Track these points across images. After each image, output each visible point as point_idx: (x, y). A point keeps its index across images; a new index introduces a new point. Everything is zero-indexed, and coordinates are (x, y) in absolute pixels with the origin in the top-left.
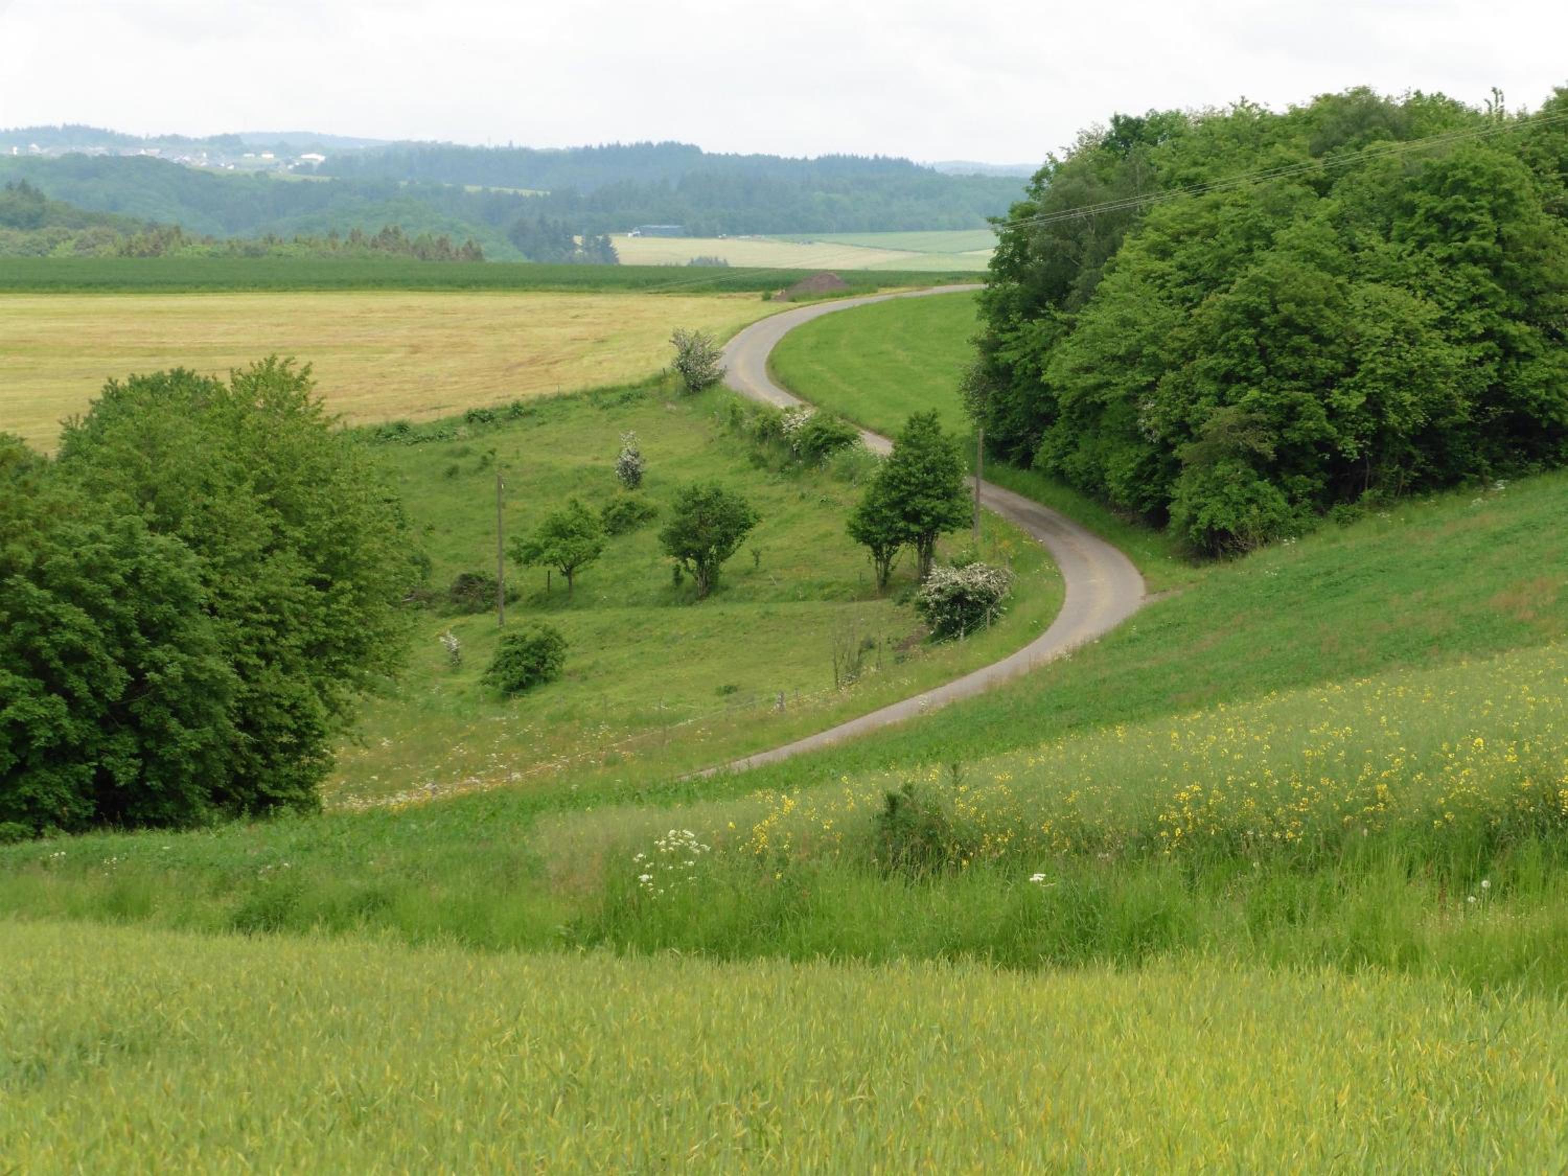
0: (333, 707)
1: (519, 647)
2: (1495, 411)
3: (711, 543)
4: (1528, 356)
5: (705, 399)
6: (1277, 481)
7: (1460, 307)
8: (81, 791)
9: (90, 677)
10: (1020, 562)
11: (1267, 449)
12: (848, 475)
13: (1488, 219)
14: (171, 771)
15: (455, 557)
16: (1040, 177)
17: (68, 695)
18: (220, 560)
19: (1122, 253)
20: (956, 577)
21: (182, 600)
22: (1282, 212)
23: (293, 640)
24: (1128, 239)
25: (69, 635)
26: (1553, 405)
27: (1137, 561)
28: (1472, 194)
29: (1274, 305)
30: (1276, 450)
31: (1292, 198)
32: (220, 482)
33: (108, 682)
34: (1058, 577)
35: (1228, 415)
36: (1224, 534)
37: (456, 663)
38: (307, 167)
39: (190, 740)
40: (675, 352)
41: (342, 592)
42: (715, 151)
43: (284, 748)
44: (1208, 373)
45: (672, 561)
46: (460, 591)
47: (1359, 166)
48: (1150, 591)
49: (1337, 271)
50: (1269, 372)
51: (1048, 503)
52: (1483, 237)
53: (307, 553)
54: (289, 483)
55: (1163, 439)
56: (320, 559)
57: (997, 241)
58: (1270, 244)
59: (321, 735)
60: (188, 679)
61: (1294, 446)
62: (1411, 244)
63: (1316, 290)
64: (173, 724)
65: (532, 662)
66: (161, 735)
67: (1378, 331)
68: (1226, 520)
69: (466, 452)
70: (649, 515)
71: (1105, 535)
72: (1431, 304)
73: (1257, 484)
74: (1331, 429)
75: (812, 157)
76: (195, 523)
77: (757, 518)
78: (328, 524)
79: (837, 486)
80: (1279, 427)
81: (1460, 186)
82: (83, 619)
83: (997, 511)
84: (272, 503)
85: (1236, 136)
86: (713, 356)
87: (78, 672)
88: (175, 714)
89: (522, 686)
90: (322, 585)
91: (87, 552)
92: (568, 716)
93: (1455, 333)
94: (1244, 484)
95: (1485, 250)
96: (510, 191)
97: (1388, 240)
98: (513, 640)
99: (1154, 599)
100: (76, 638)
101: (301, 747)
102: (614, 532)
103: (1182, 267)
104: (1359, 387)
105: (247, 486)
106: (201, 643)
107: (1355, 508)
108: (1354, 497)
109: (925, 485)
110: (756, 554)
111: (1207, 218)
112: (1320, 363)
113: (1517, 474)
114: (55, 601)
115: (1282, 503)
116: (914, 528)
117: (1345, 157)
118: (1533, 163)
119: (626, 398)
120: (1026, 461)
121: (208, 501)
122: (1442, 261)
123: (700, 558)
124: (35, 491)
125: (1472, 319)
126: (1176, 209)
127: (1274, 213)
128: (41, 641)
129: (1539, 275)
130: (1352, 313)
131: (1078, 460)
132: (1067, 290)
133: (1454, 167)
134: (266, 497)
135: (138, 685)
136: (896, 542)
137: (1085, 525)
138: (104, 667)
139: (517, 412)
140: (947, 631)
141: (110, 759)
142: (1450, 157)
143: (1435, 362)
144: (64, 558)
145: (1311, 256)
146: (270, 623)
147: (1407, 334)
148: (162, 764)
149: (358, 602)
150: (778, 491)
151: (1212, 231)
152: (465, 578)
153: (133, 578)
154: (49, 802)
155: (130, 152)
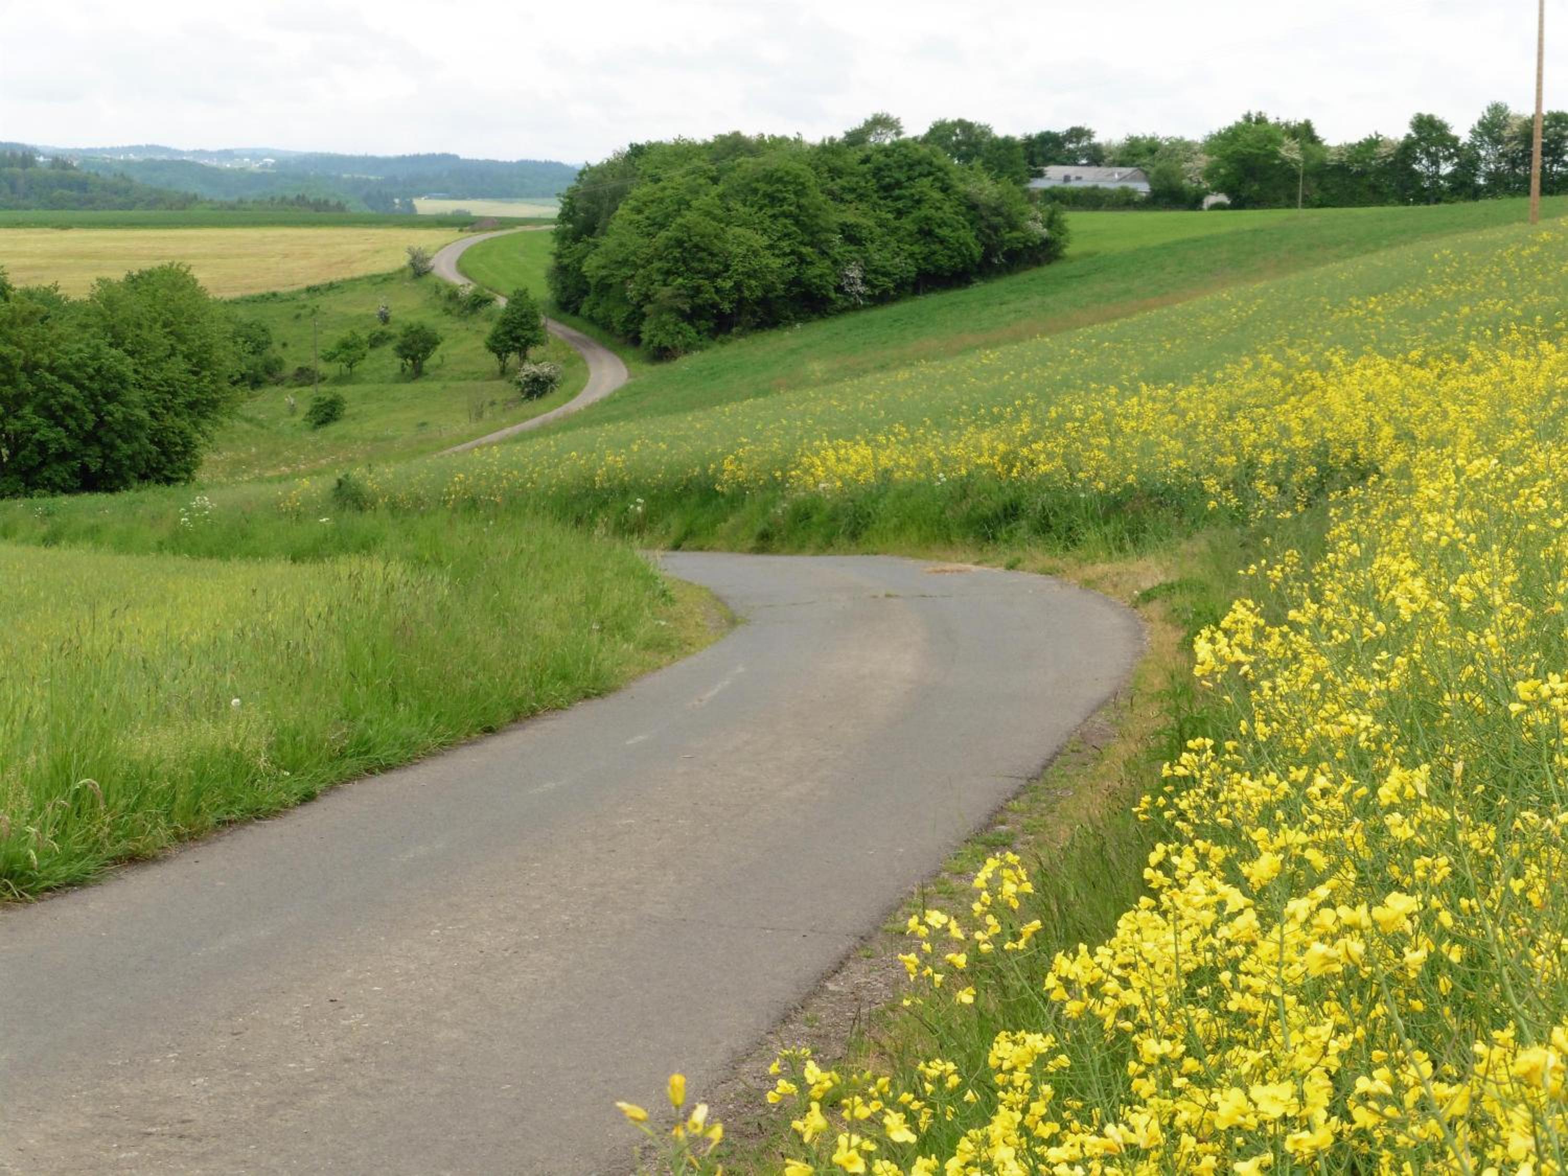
0: (203, 434)
1: (322, 403)
2: (795, 290)
3: (419, 352)
4: (812, 263)
5: (424, 280)
6: (691, 323)
7: (779, 239)
8: (74, 474)
9: (76, 419)
10: (569, 362)
11: (687, 308)
12: (489, 318)
13: (792, 196)
14: (118, 465)
15: (296, 359)
16: (582, 173)
17: (66, 428)
18: (144, 361)
19: (619, 212)
20: (534, 369)
21: (123, 381)
22: (695, 192)
23: (180, 400)
24: (621, 205)
25: (66, 398)
26: (823, 287)
27: (626, 362)
28: (786, 184)
29: (689, 237)
30: (691, 309)
31: (700, 185)
32: (146, 323)
33: (86, 421)
34: (586, 370)
35: (667, 291)
36: (666, 349)
37: (293, 410)
38: (265, 166)
39: (126, 449)
40: (409, 257)
41: (205, 377)
42: (467, 157)
43: (177, 453)
44: (658, 270)
45: (400, 361)
46: (297, 375)
47: (733, 169)
48: (630, 376)
49: (720, 221)
50: (687, 270)
51: (586, 333)
52: (790, 205)
53: (188, 357)
54: (180, 323)
55: (638, 303)
56: (194, 361)
57: (561, 205)
58: (689, 207)
59: (196, 447)
60: (125, 419)
61: (699, 306)
62: (755, 209)
63: (709, 230)
64: (118, 442)
65: (328, 410)
66: (112, 447)
67: (739, 251)
68: (667, 342)
69: (304, 306)
70: (390, 338)
71: (613, 349)
72: (765, 237)
73: (682, 325)
74: (717, 298)
75: (514, 160)
76: (132, 343)
77: (442, 339)
78: (198, 343)
79: (485, 324)
80: (692, 297)
81: (780, 180)
82: (72, 390)
83: (560, 336)
84: (171, 333)
85: (676, 155)
86: (428, 259)
87: (71, 417)
88: (120, 436)
89: (323, 422)
90: (195, 373)
91: (76, 358)
92: (343, 437)
93: (777, 252)
94: (676, 325)
95: (791, 212)
96: (364, 177)
97: (745, 205)
98: (319, 400)
99: (631, 380)
100: (70, 400)
101: (185, 453)
102: (372, 346)
103: (648, 218)
104: (730, 278)
105: (159, 325)
106: (132, 402)
107: (729, 337)
108: (728, 331)
109: (522, 323)
110: (442, 357)
111: (659, 194)
112: (711, 266)
113: (806, 320)
114: (59, 382)
115: (694, 334)
116: (517, 345)
117: (726, 163)
118: (816, 168)
119: (385, 280)
120: (576, 312)
121: (138, 332)
122: (770, 217)
123: (413, 359)
124: (52, 328)
125: (785, 245)
126: (645, 190)
127: (691, 192)
128: (52, 401)
129: (817, 224)
130: (727, 242)
131: (599, 312)
132: (595, 229)
133: (777, 170)
134: (168, 330)
135: (101, 423)
136: (508, 351)
137: (603, 344)
138: (84, 414)
139: (331, 286)
140: (529, 395)
141: (86, 459)
142: (775, 166)
143: (767, 266)
144: (64, 361)
145: (708, 214)
146: (169, 392)
147: (754, 252)
148: (113, 461)
149: (213, 382)
150: (457, 325)
151: (661, 201)
152: (300, 369)
153: (98, 370)
154: (57, 480)
155: (179, 158)
